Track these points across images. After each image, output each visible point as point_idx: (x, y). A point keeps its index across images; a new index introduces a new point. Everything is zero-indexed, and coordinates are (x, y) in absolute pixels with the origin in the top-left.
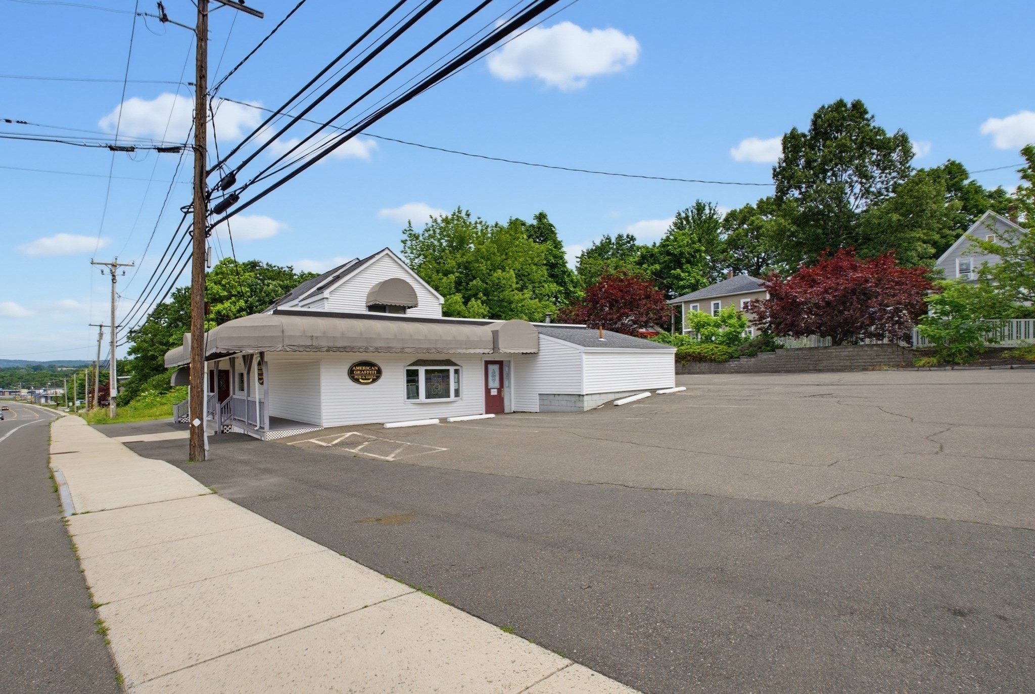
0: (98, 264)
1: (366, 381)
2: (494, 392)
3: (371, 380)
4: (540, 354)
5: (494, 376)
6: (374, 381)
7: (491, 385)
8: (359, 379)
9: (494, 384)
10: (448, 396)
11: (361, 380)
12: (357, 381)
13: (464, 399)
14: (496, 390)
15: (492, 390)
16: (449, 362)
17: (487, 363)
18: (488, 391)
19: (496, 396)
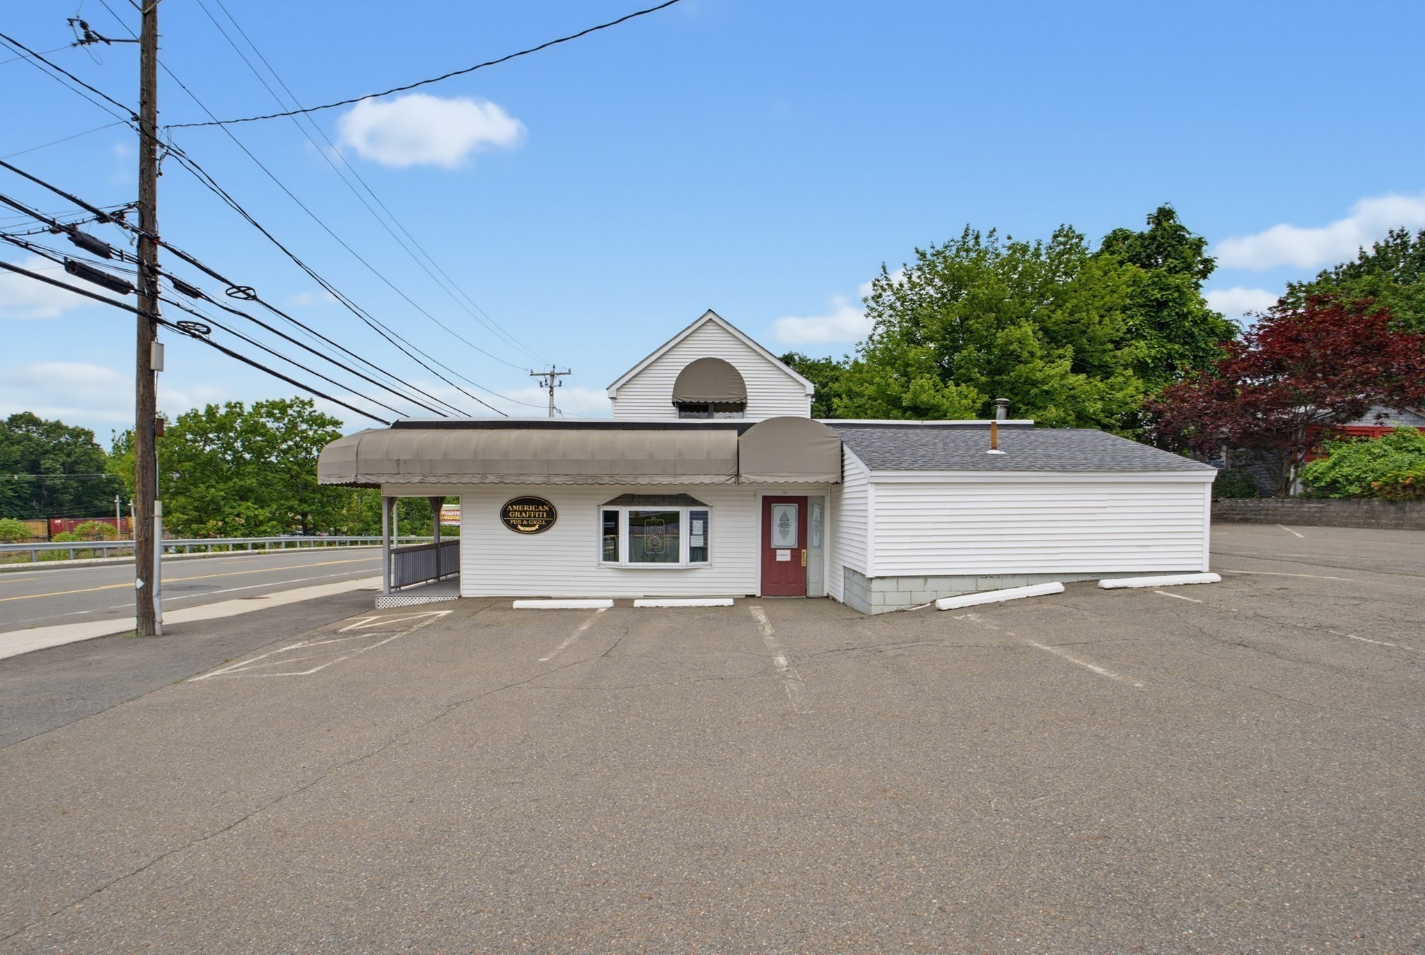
0: (537, 375)
1: (527, 529)
2: (783, 556)
3: (537, 527)
4: (846, 484)
5: (784, 524)
6: (542, 528)
7: (777, 540)
8: (517, 525)
9: (784, 541)
10: (676, 560)
11: (520, 527)
12: (514, 527)
13: (714, 565)
14: (789, 552)
15: (778, 552)
16: (684, 499)
17: (768, 502)
18: (768, 552)
19: (786, 562)
